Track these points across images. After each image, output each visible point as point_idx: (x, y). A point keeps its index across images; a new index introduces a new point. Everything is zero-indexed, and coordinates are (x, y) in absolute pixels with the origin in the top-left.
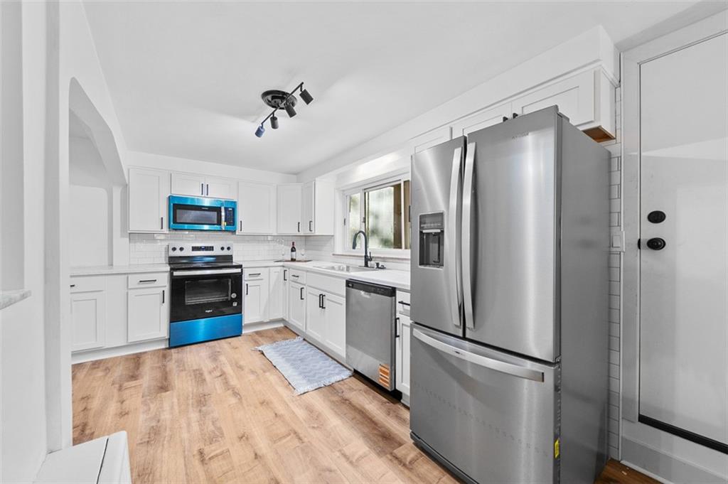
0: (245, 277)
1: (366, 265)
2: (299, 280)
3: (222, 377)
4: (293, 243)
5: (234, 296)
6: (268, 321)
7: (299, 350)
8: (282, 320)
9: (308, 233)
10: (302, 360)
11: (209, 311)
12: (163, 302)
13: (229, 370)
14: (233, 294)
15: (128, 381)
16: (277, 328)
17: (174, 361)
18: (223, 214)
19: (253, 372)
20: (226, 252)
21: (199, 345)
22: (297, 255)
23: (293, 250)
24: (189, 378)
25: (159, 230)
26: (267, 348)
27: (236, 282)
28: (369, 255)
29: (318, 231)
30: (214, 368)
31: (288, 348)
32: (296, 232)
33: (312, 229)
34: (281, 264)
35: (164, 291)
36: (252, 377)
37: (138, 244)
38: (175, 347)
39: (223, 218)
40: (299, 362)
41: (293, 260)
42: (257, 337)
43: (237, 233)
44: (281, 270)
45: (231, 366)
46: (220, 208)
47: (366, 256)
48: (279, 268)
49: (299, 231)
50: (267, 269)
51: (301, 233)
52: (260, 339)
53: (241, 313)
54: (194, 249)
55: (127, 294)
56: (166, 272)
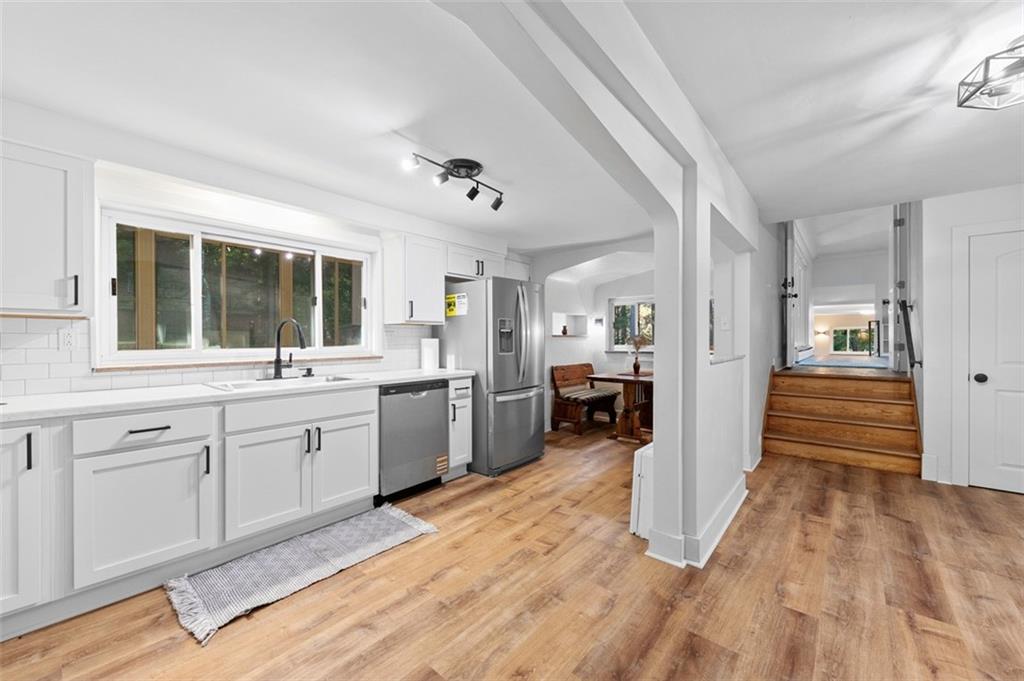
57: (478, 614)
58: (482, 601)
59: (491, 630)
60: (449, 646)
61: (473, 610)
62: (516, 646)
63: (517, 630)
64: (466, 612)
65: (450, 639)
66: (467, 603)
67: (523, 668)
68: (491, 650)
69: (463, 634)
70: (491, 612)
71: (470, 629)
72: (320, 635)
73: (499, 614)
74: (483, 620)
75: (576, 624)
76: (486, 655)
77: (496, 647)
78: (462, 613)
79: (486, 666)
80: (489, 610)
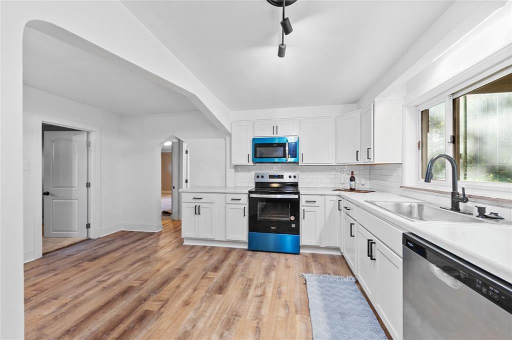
0: (302, 202)
1: (455, 207)
2: (350, 212)
3: (260, 299)
4: (352, 172)
5: (293, 218)
6: (324, 246)
7: (344, 297)
8: (338, 249)
9: (367, 162)
10: (343, 315)
11: (273, 228)
12: (245, 216)
13: (270, 291)
14: (292, 217)
15: (211, 271)
16: (333, 256)
17: (243, 263)
18: (287, 148)
19: (286, 306)
20: (292, 180)
21: (267, 253)
22: (357, 185)
23: (352, 179)
24: (241, 286)
25: (247, 163)
26: (312, 279)
27: (294, 206)
28: (460, 191)
29: (378, 158)
30: (261, 284)
31: (332, 288)
32: (354, 161)
33: (371, 156)
34: (337, 193)
35: (245, 208)
36: (282, 313)
37: (240, 173)
38: (252, 251)
39: (287, 152)
40: (339, 316)
41: (352, 190)
42: (311, 260)
43: (300, 164)
44: (336, 199)
45: (274, 288)
46: (285, 143)
47: (454, 194)
48: (336, 197)
49: (357, 160)
50: (324, 197)
51: (361, 162)
52: (312, 264)
53: (299, 234)
54: (271, 177)
55: (226, 206)
56: (246, 194)
57: (216, 319)
58: (219, 326)
59: (206, 314)
60: (221, 302)
61: (220, 320)
62: (191, 312)
63: (193, 319)
64: (224, 317)
65: (222, 304)
66: (226, 322)
67: (186, 306)
68: (202, 307)
69: (218, 308)
70: (210, 322)
71: (216, 311)
72: (271, 288)
73: (206, 323)
74: (212, 317)
75: (159, 334)
76: (203, 305)
77: (200, 309)
78: (225, 316)
79: (202, 302)
80: (212, 323)
